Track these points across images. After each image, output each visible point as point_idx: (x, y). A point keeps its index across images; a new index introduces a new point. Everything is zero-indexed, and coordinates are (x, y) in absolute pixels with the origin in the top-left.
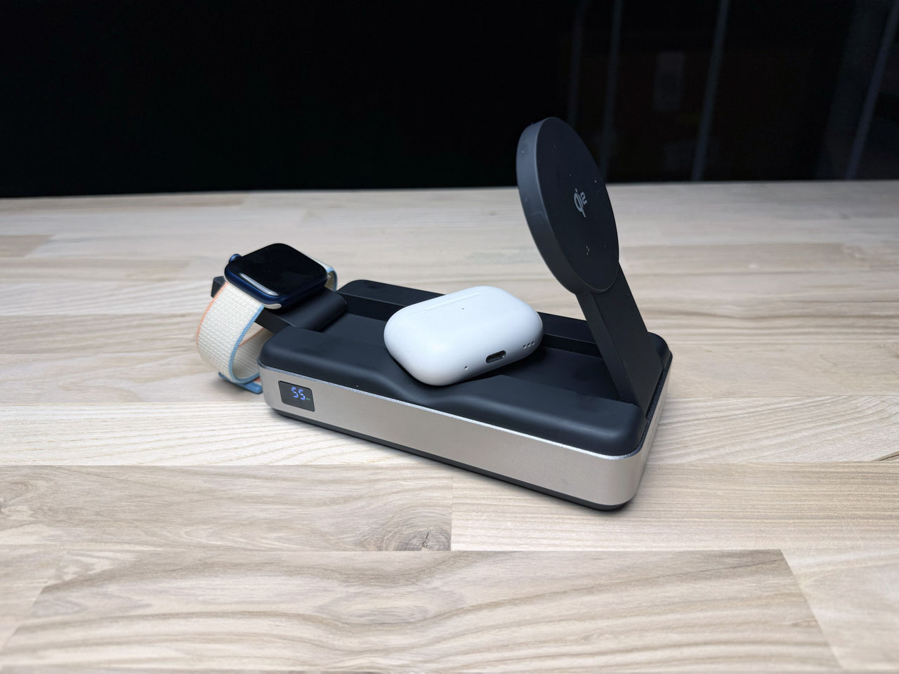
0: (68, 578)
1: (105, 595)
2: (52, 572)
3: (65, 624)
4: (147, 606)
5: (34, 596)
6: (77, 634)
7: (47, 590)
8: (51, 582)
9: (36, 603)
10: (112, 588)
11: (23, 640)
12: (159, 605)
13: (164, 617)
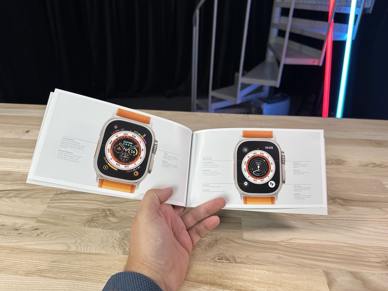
0: (58, 193)
1: (65, 196)
2: (55, 192)
3: (58, 200)
4: (73, 198)
5: (52, 196)
6: (61, 201)
7: (55, 195)
8: (56, 193)
9: (53, 197)
10: (67, 195)
11: (51, 202)
12: (75, 198)
13: (76, 200)
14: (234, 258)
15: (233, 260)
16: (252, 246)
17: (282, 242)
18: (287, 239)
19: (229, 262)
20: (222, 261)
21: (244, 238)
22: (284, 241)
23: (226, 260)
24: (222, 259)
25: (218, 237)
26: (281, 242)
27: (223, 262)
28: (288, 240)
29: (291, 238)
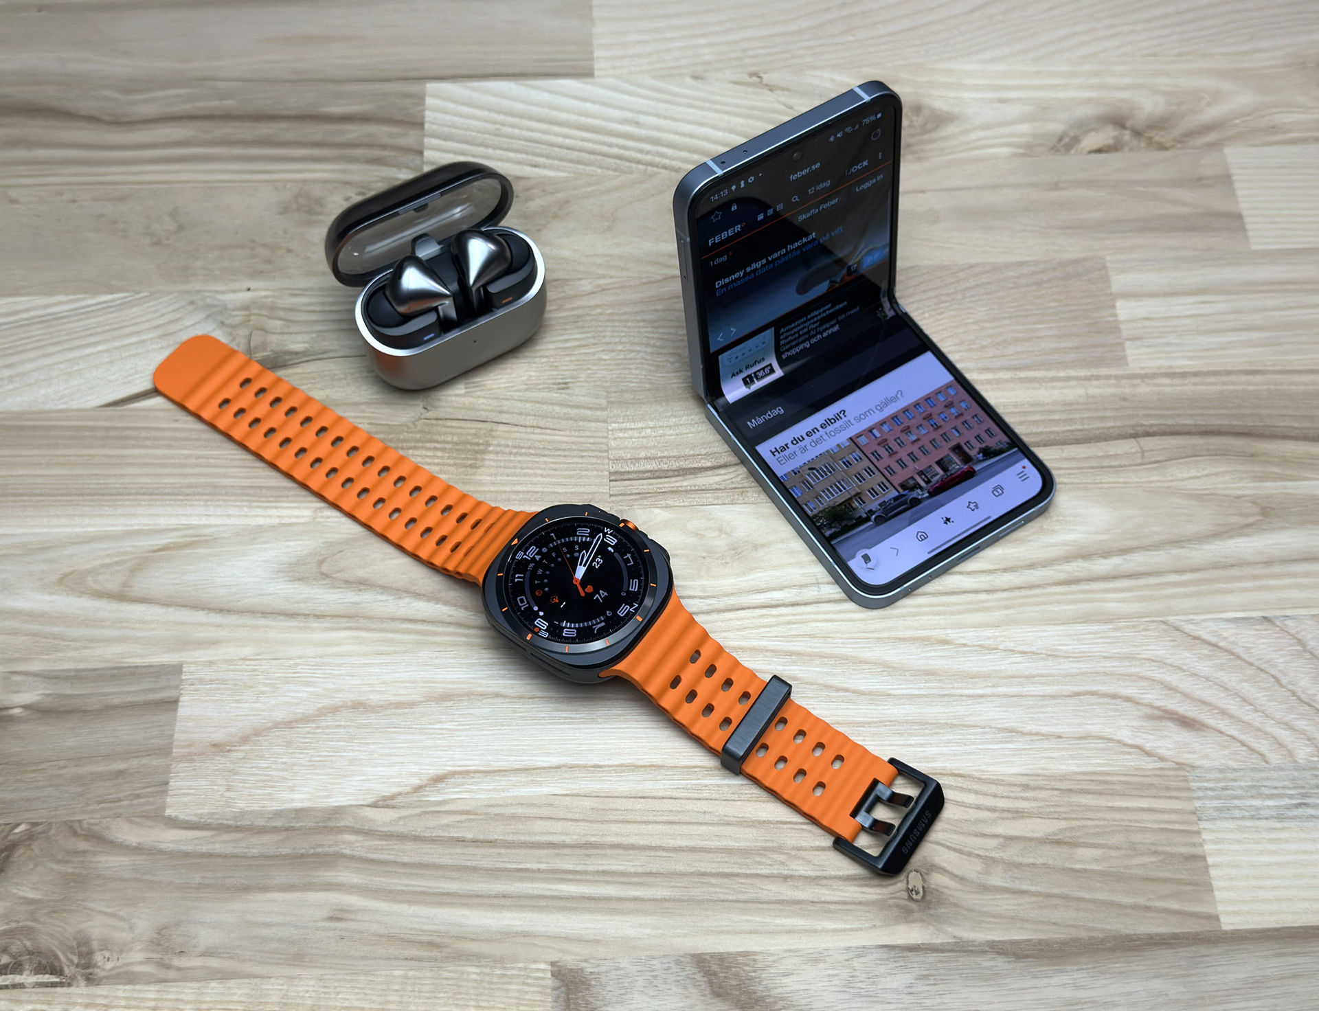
14: (84, 949)
15: (77, 966)
16: (203, 855)
17: (383, 803)
18: (416, 781)
19: (54, 979)
20: (18, 979)
21: (168, 812)
22: (393, 797)
23: (40, 970)
24: (16, 968)
25: (17, 825)
26: (373, 805)
27: (21, 986)
28: (418, 789)
29: (441, 771)
